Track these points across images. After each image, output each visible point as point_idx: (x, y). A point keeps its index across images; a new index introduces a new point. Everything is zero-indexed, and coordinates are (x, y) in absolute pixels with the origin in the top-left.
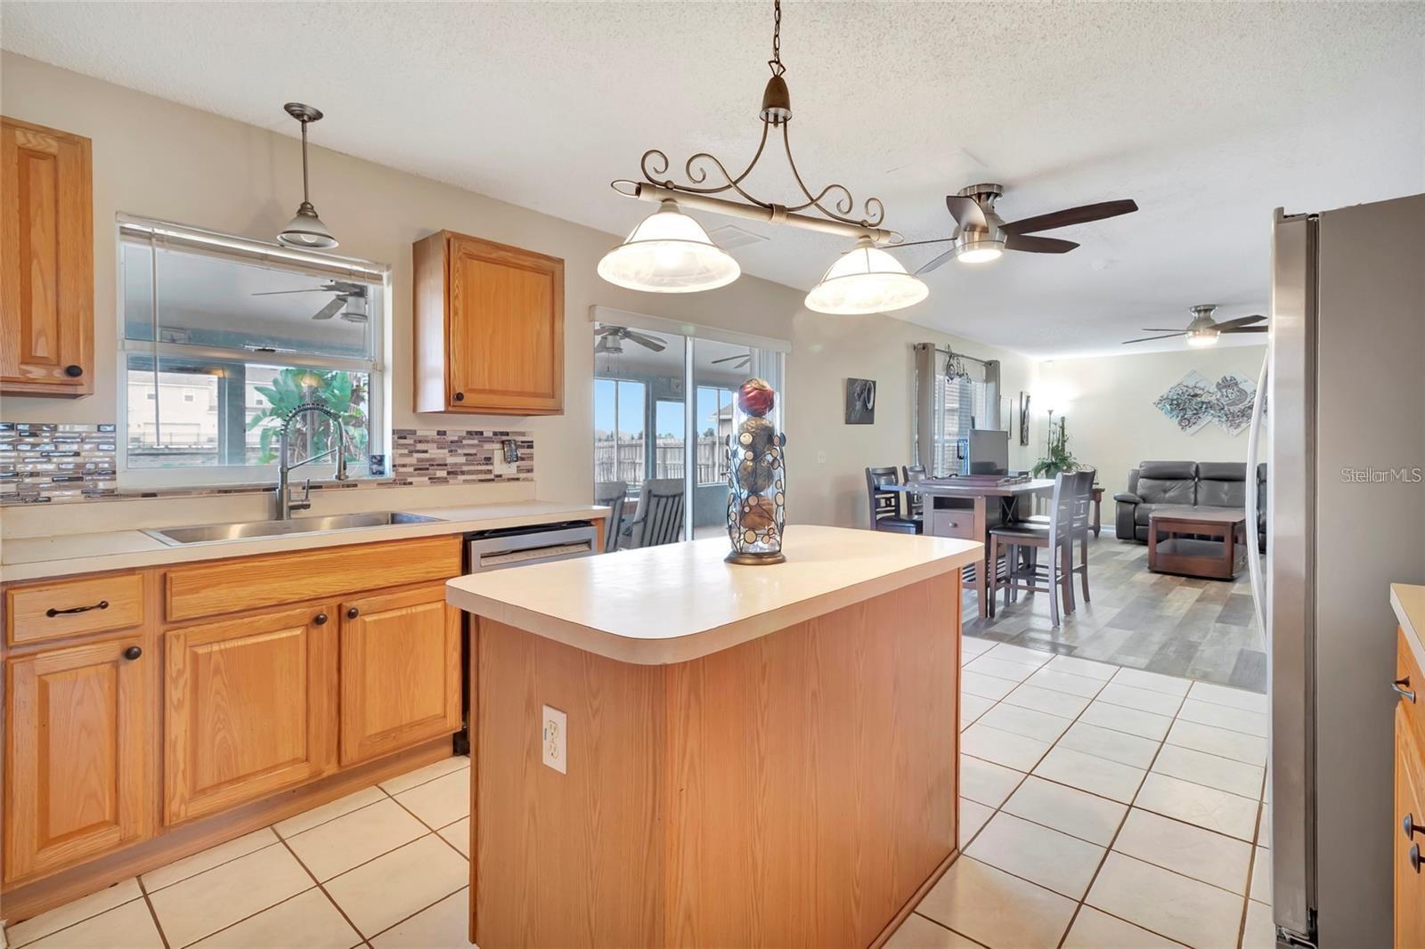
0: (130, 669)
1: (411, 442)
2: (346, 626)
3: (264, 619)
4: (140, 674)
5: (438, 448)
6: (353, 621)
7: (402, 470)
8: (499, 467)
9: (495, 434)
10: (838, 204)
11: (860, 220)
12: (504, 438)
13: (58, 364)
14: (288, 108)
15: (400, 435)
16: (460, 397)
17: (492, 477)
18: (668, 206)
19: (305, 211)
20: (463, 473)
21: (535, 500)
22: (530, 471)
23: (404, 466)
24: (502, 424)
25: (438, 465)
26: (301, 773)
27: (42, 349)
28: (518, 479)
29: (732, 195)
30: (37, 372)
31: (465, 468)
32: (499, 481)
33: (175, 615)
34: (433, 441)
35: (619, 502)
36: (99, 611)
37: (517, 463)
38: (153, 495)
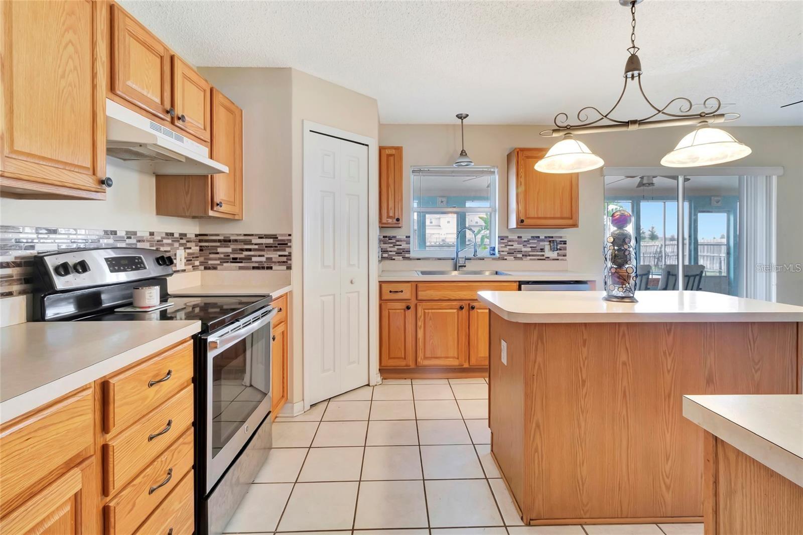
0: (409, 312)
1: (506, 241)
2: (471, 312)
3: (445, 304)
4: (410, 314)
5: (518, 244)
6: (473, 310)
7: (502, 253)
8: (548, 253)
9: (546, 237)
10: (680, 109)
11: (699, 113)
12: (551, 239)
13: (395, 218)
14: (457, 116)
15: (501, 238)
16: (522, 221)
17: (544, 258)
18: (568, 136)
19: (463, 153)
20: (529, 255)
21: (567, 270)
22: (565, 256)
23: (503, 251)
24: (549, 232)
25: (518, 251)
26: (455, 363)
27: (391, 214)
28: (558, 259)
29: (605, 122)
30: (390, 221)
31: (531, 253)
32: (548, 260)
33: (419, 298)
34: (516, 241)
35: (644, 278)
36: (400, 293)
37: (558, 252)
38: (419, 259)
